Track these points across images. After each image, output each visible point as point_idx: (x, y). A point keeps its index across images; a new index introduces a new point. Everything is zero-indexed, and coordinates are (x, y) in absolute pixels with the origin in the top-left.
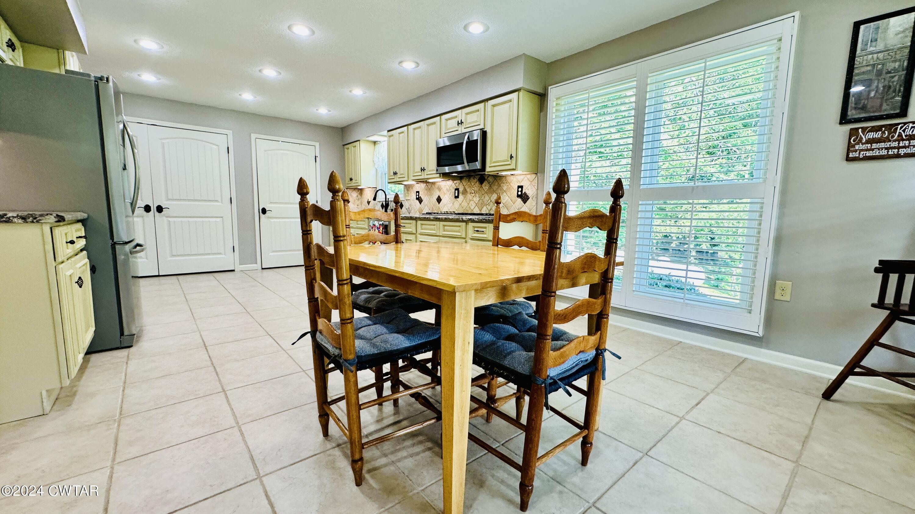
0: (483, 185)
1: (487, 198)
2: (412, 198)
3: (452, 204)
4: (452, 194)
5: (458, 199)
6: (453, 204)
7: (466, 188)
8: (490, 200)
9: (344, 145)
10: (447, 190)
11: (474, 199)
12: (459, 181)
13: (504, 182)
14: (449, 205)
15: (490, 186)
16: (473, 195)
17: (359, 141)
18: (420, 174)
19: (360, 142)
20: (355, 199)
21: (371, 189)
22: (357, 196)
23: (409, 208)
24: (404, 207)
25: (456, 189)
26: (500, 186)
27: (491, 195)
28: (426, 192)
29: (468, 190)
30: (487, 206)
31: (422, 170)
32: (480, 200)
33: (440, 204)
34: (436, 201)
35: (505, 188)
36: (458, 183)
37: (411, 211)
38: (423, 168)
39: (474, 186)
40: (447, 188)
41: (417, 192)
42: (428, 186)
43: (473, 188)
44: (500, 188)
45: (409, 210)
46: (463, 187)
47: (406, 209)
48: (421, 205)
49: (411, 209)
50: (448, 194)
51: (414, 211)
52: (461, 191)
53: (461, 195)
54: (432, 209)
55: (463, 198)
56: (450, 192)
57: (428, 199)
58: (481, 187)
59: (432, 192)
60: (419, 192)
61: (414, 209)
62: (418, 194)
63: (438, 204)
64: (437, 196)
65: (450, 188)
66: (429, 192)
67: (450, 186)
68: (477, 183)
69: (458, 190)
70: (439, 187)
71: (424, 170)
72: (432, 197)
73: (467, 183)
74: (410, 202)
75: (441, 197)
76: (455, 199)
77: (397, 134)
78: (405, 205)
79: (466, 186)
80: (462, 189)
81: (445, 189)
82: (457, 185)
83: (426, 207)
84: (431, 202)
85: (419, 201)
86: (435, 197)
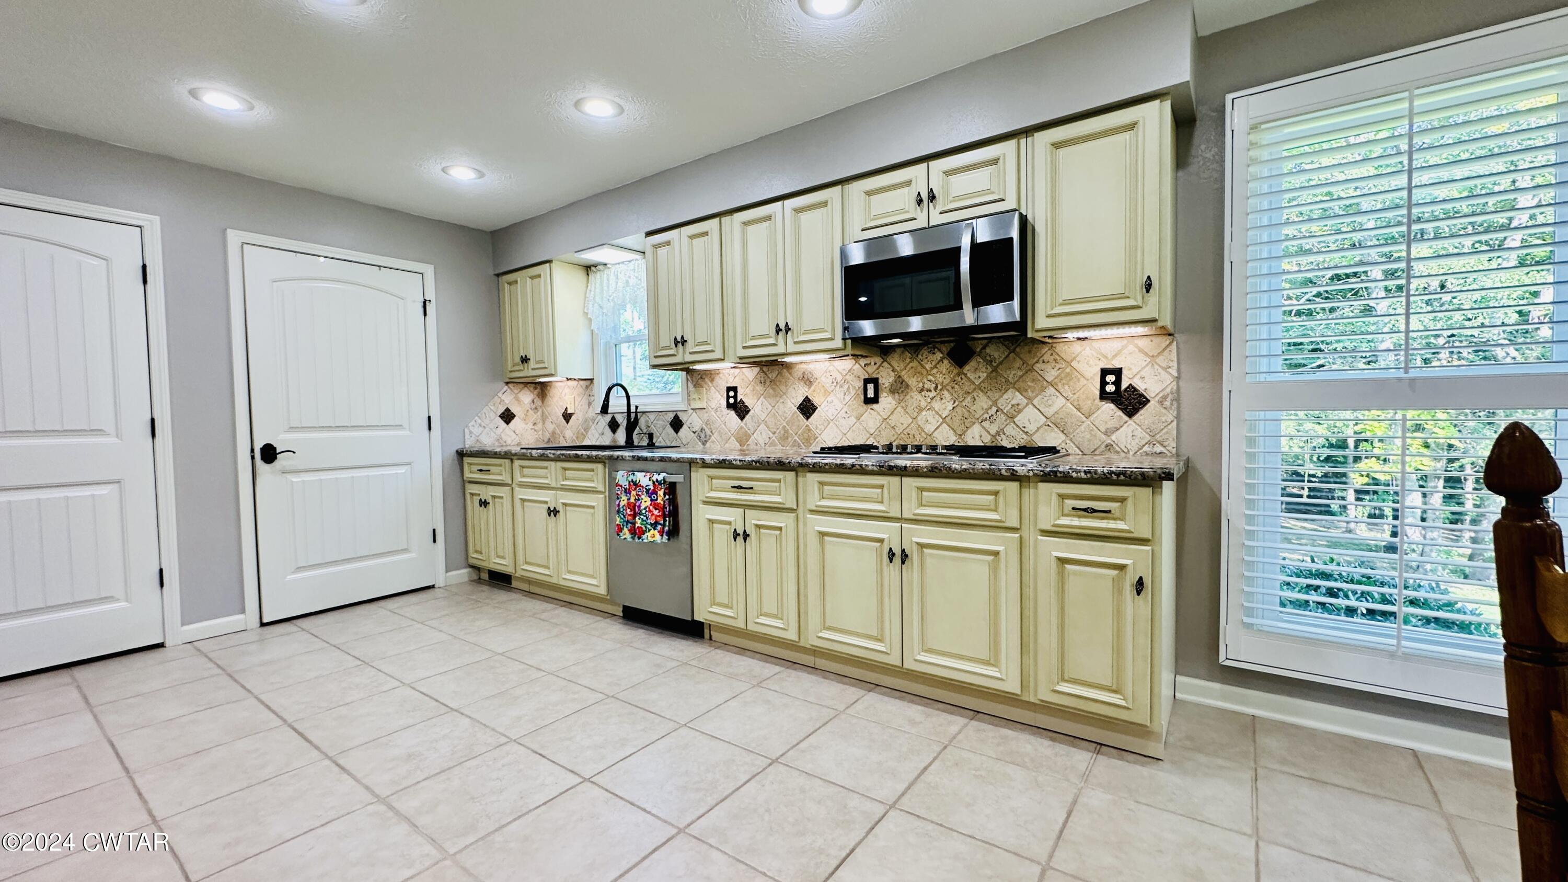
0: (966, 368)
1: (983, 402)
2: (713, 404)
3: (853, 420)
4: (853, 392)
5: (875, 406)
6: (858, 418)
7: (906, 378)
8: (994, 409)
9: (498, 275)
10: (835, 382)
11: (937, 405)
12: (878, 360)
13: (1046, 358)
14: (842, 421)
15: (995, 370)
16: (932, 394)
17: (549, 262)
18: (772, 341)
19: (553, 265)
20: (528, 407)
21: (575, 383)
22: (533, 401)
23: (702, 430)
24: (685, 427)
25: (866, 381)
26: (1031, 370)
27: (997, 395)
28: (760, 388)
29: (913, 382)
30: (986, 424)
31: (778, 330)
32: (959, 410)
33: (810, 420)
34: (796, 412)
35: (1051, 374)
36: (875, 364)
37: (710, 436)
38: (782, 326)
39: (935, 371)
40: (839, 378)
41: (729, 389)
42: (766, 374)
43: (930, 378)
44: (1030, 376)
45: (703, 436)
46: (892, 374)
47: (694, 433)
48: (746, 424)
49: (708, 433)
50: (839, 393)
51: (718, 438)
52: (887, 385)
53: (885, 394)
54: (782, 432)
55: (894, 402)
56: (846, 387)
57: (770, 408)
58: (959, 374)
59: (783, 388)
60: (735, 389)
61: (720, 431)
62: (732, 394)
63: (805, 420)
64: (800, 400)
65: (847, 377)
66: (773, 389)
67: (844, 373)
68: (946, 362)
69: (875, 381)
70: (806, 377)
71: (788, 329)
72: (781, 400)
73: (908, 360)
74: (707, 415)
75: (816, 401)
76: (865, 406)
77: (685, 240)
78: (688, 423)
79: (903, 373)
80: (891, 380)
81: (830, 380)
82: (870, 369)
83: (763, 426)
84: (780, 413)
85: (736, 412)
86: (793, 401)
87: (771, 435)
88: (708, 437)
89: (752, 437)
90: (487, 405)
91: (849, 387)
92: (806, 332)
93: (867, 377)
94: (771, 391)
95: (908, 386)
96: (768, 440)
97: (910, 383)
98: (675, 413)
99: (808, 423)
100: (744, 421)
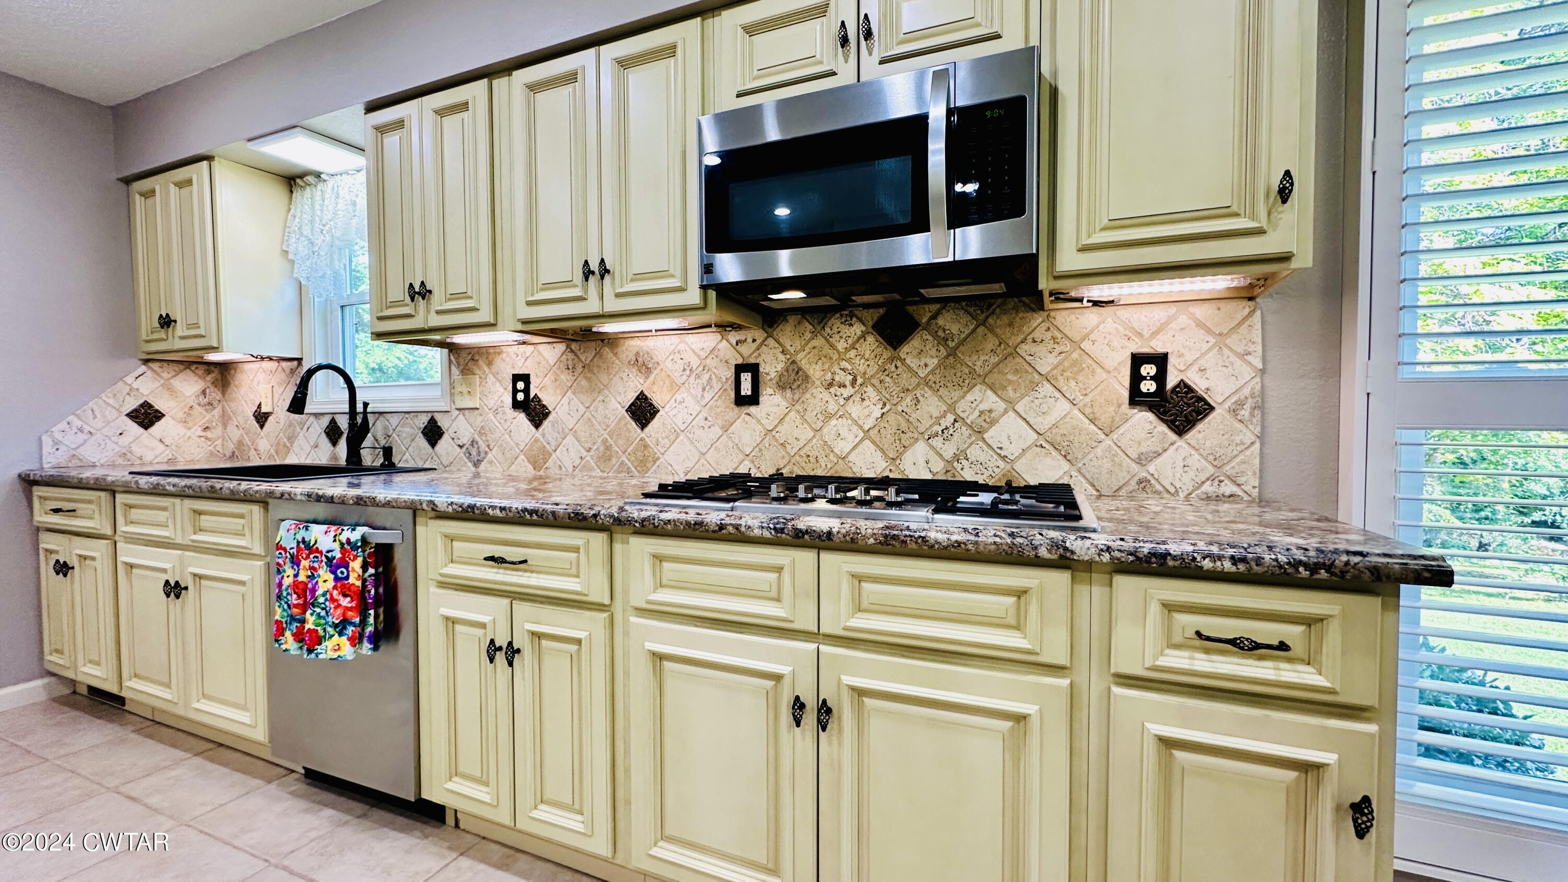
0: (905, 349)
1: (931, 405)
2: (492, 402)
3: (717, 431)
4: (717, 386)
5: (753, 409)
6: (725, 429)
7: (804, 364)
8: (950, 418)
9: (128, 181)
10: (688, 369)
11: (855, 409)
12: (759, 334)
13: (1037, 335)
14: (699, 432)
15: (952, 353)
16: (847, 392)
17: (209, 158)
18: (577, 292)
19: (216, 164)
20: (192, 401)
21: (274, 365)
22: (204, 393)
23: (473, 443)
24: (445, 437)
25: (740, 369)
26: (1014, 353)
27: (956, 394)
28: (565, 377)
29: (815, 371)
30: (937, 442)
31: (588, 273)
32: (891, 417)
33: (647, 430)
34: (623, 418)
35: (1046, 362)
36: (754, 341)
37: (486, 453)
38: (594, 266)
39: (852, 353)
40: (695, 363)
41: (516, 378)
42: (576, 355)
43: (844, 364)
44: (1011, 363)
45: (474, 452)
46: (782, 357)
47: (461, 447)
48: (543, 435)
49: (483, 447)
50: (696, 387)
51: (500, 456)
52: (773, 375)
53: (770, 391)
54: (602, 449)
55: (784, 404)
56: (706, 377)
57: (582, 409)
58: (891, 360)
59: (604, 378)
60: (526, 378)
61: (501, 445)
62: (521, 385)
63: (639, 431)
64: (631, 397)
65: (708, 361)
66: (589, 380)
67: (703, 355)
68: (870, 339)
69: (753, 369)
70: (640, 360)
71: (605, 271)
72: (601, 398)
73: (808, 335)
74: (480, 419)
75: (657, 399)
76: (737, 409)
77: (429, 117)
78: (451, 432)
79: (800, 356)
80: (780, 367)
81: (680, 365)
82: (746, 350)
83: (570, 439)
84: (599, 418)
85: (528, 415)
86: (619, 399)
87: (584, 453)
88: (482, 455)
89: (554, 456)
90: (97, 397)
91: (710, 378)
92: (638, 277)
93: (740, 361)
94: (584, 383)
95: (807, 378)
96: (578, 461)
97: (811, 372)
98: (430, 415)
99: (643, 435)
100: (541, 429)
